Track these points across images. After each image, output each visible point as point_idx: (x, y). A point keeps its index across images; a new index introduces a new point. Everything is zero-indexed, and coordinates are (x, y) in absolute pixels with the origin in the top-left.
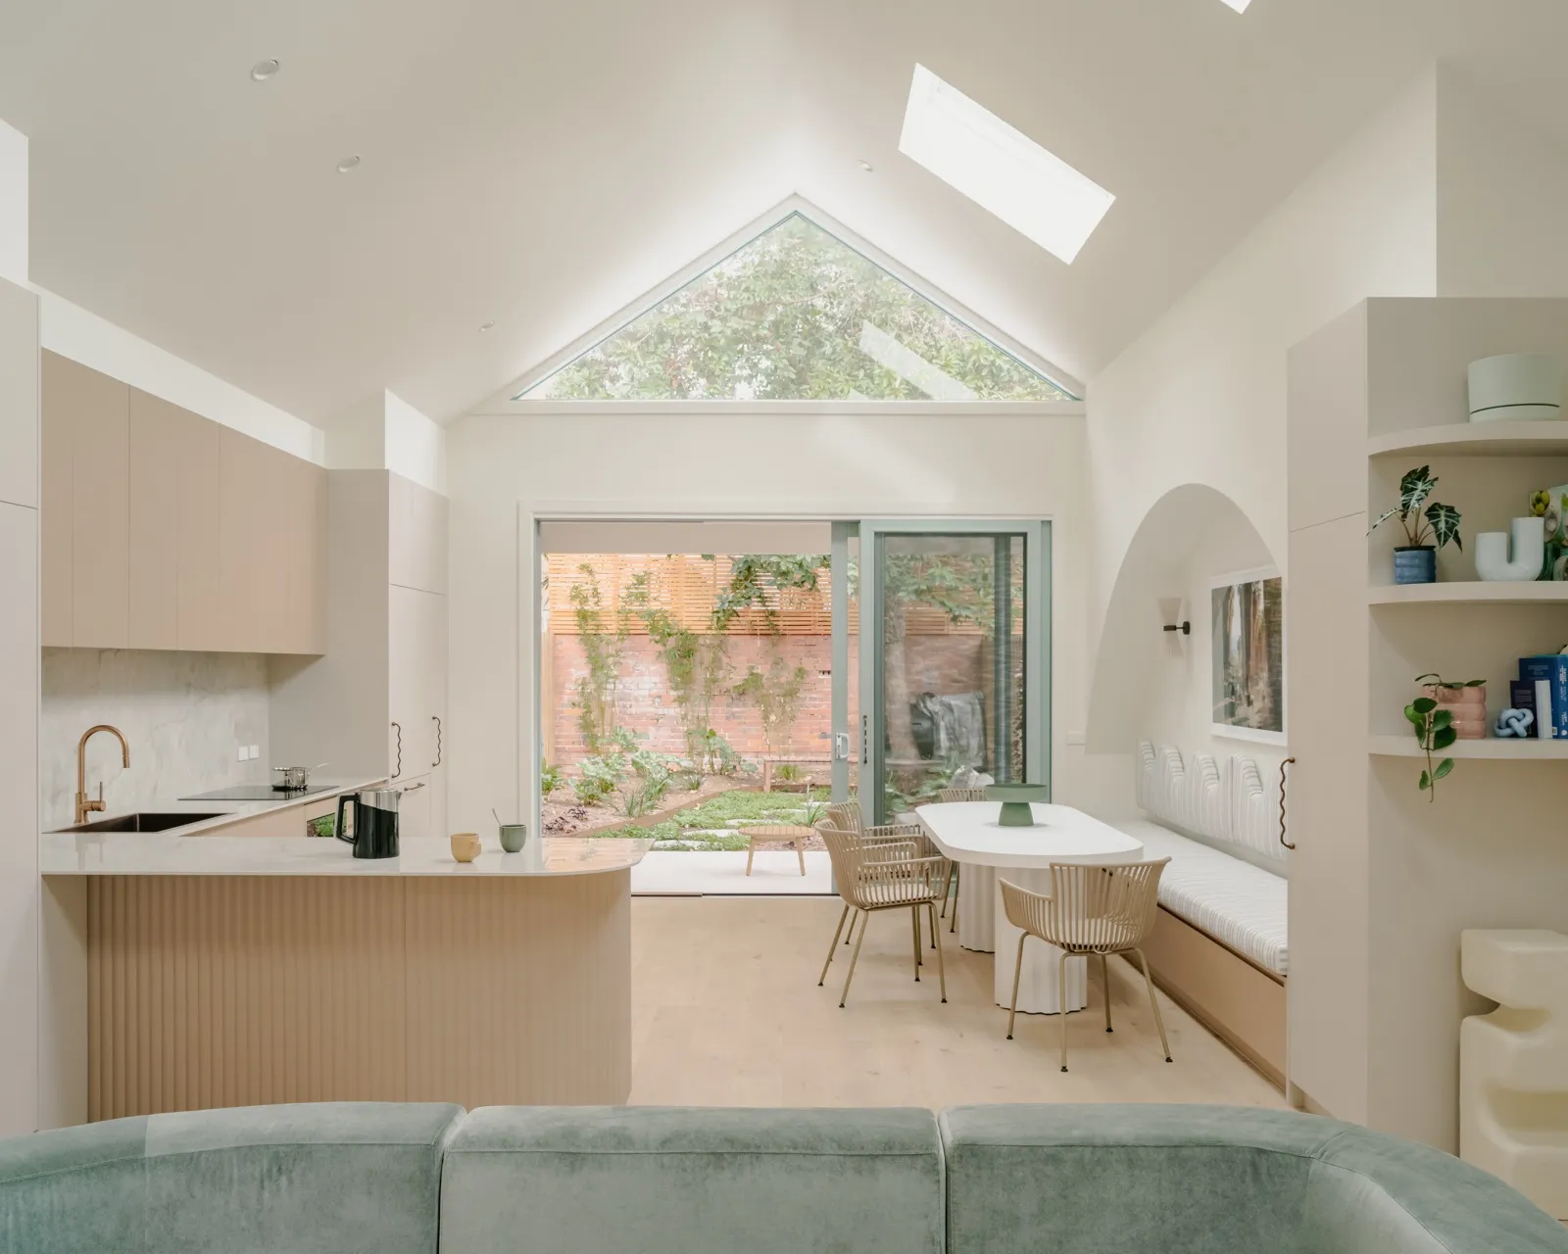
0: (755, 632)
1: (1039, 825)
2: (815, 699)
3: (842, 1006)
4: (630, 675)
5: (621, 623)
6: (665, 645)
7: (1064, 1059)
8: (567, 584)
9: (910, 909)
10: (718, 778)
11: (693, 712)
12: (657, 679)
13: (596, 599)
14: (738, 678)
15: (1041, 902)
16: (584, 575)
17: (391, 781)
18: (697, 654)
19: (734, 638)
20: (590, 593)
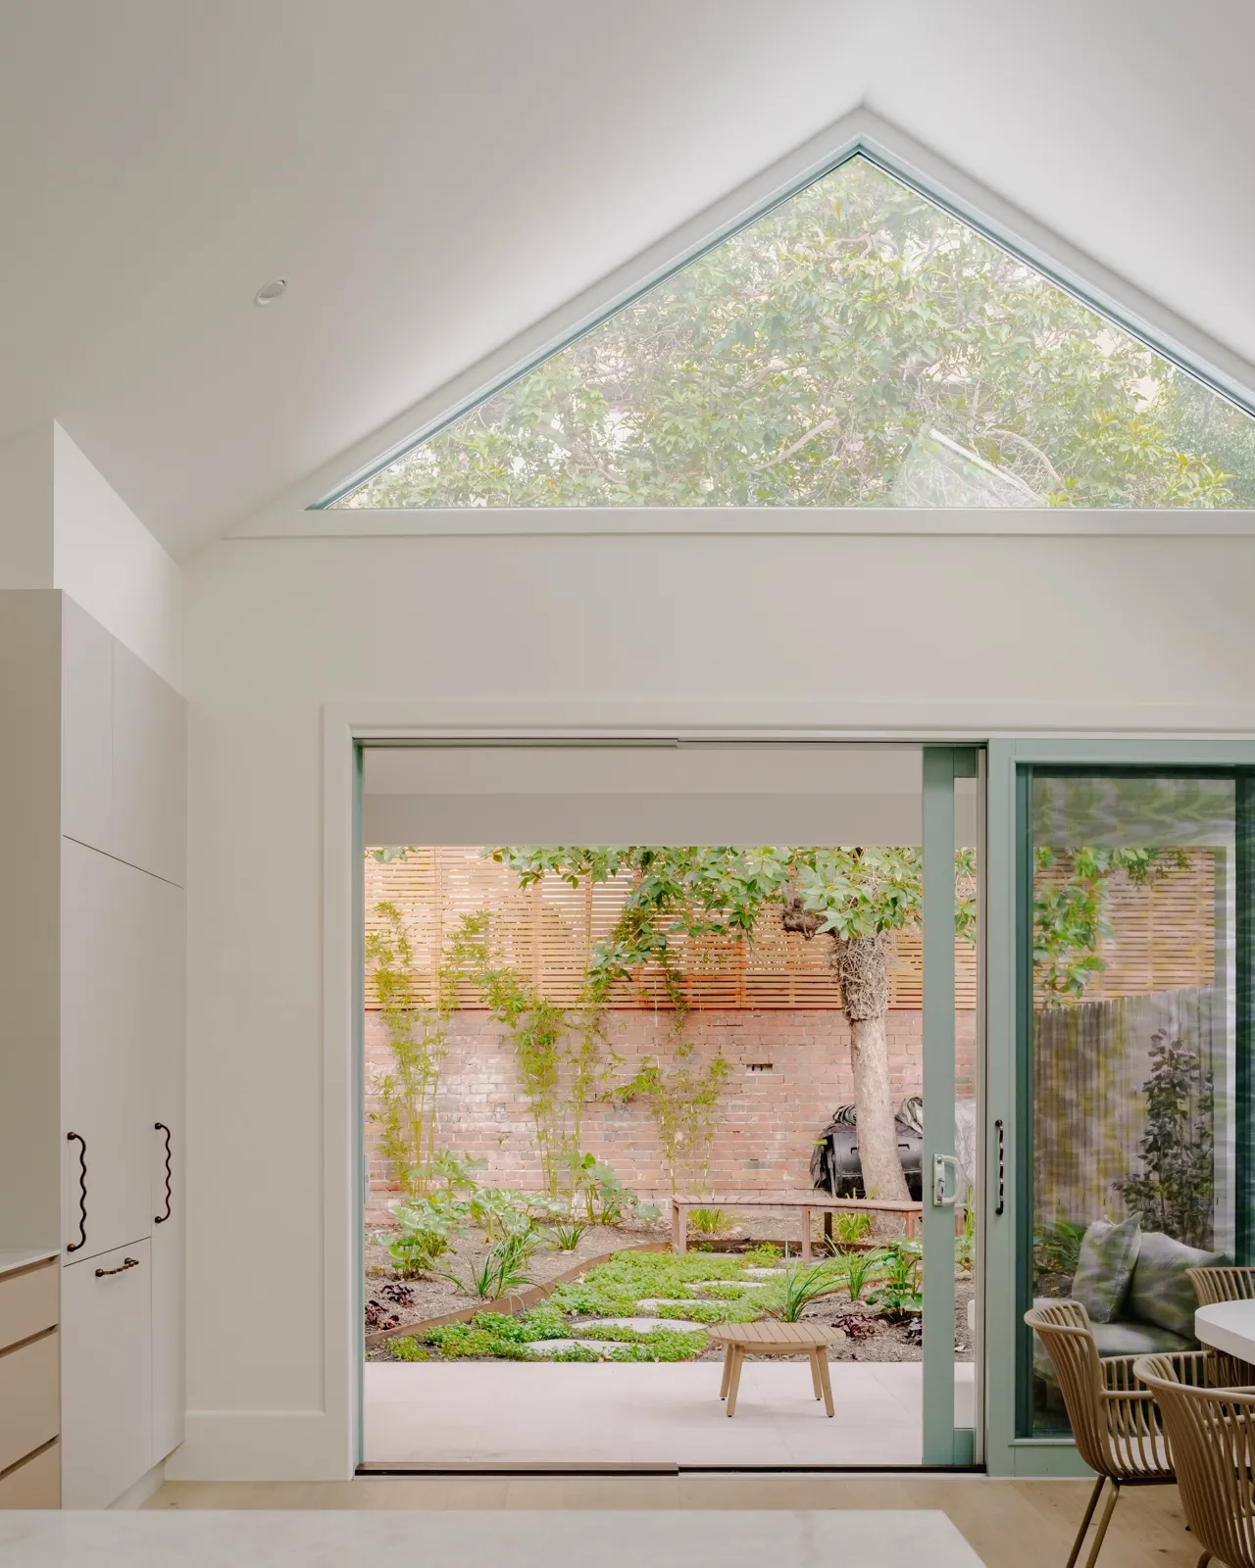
0: (651, 1005)
2: (742, 1108)
4: (458, 1071)
5: (447, 992)
6: (513, 1025)
10: (599, 1229)
11: (555, 1128)
12: (497, 1078)
13: (405, 957)
14: (625, 1074)
17: (67, 1257)
18: (561, 1040)
19: (616, 1014)
20: (394, 947)
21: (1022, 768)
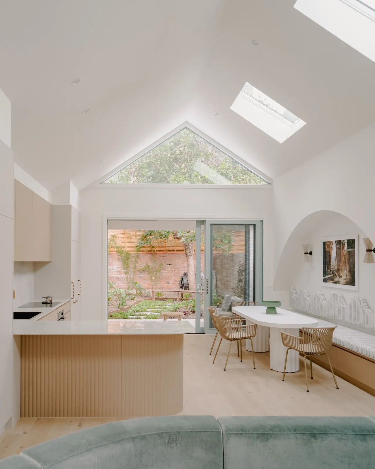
0: (148, 252)
1: (279, 314)
2: (166, 272)
3: (225, 370)
4: (110, 265)
6: (121, 256)
7: (308, 388)
9: (237, 341)
10: (138, 296)
11: (129, 276)
12: (118, 266)
14: (143, 266)
15: (296, 339)
17: (71, 300)
18: (130, 259)
19: (141, 254)
21: (211, 225)
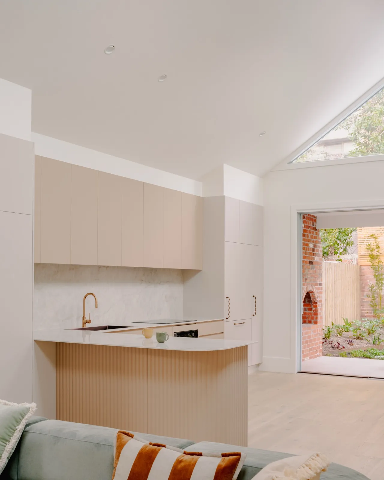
8: (364, 243)
13: (378, 250)
16: (372, 239)
17: (225, 320)
20: (375, 247)
